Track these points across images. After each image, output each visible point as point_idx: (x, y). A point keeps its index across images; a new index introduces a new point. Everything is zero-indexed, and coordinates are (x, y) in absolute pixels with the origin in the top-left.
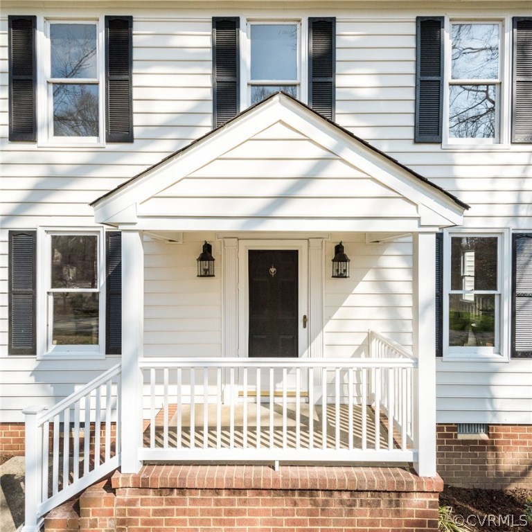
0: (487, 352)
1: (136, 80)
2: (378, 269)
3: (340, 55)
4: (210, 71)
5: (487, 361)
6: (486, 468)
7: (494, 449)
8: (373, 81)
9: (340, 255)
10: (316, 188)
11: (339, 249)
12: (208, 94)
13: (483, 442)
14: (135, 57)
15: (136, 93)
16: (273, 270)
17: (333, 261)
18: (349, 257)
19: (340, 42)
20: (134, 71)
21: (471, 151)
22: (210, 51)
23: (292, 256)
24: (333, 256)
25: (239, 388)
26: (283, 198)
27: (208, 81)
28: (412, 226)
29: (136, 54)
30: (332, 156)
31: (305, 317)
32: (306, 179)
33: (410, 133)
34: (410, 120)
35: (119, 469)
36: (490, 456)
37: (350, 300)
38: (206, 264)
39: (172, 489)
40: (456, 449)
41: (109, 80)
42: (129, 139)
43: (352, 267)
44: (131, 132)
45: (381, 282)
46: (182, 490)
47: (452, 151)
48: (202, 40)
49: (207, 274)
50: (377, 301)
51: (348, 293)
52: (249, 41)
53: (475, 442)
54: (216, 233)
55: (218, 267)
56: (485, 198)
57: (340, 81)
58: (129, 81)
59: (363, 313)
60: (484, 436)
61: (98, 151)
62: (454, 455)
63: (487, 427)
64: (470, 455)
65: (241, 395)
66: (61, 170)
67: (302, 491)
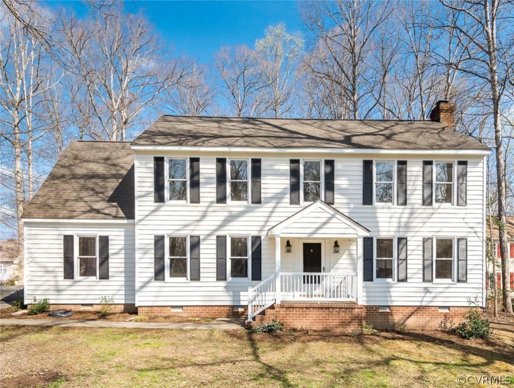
0: (389, 280)
1: (263, 181)
2: (349, 250)
3: (336, 173)
4: (289, 178)
5: (388, 283)
6: (389, 322)
7: (392, 315)
8: (347, 182)
9: (336, 245)
10: (328, 225)
11: (336, 243)
12: (288, 186)
13: (388, 312)
14: (262, 173)
15: (262, 186)
16: (312, 250)
17: (334, 247)
18: (339, 245)
19: (336, 168)
20: (262, 178)
21: (383, 208)
22: (289, 171)
23: (319, 245)
24: (334, 245)
25: (300, 293)
26: (319, 228)
27: (288, 182)
28: (355, 236)
29: (262, 172)
30: (333, 217)
31: (324, 268)
32: (325, 223)
33: (361, 201)
34: (361, 197)
35: (275, 303)
36: (390, 317)
37: (341, 261)
38: (289, 248)
39: (290, 308)
40: (378, 315)
41: (253, 182)
42: (260, 202)
43: (341, 249)
44: (260, 200)
45: (350, 255)
46: (293, 308)
47: (376, 208)
48: (286, 167)
49: (289, 251)
50: (348, 262)
51: (340, 258)
52: (303, 167)
53: (385, 312)
54: (292, 238)
55: (293, 249)
56: (387, 224)
57: (336, 182)
58: (260, 182)
59: (344, 266)
60: (388, 310)
61: (248, 207)
62: (377, 317)
63: (389, 307)
64: (383, 317)
65: (301, 296)
66: (234, 213)
67: (326, 308)
